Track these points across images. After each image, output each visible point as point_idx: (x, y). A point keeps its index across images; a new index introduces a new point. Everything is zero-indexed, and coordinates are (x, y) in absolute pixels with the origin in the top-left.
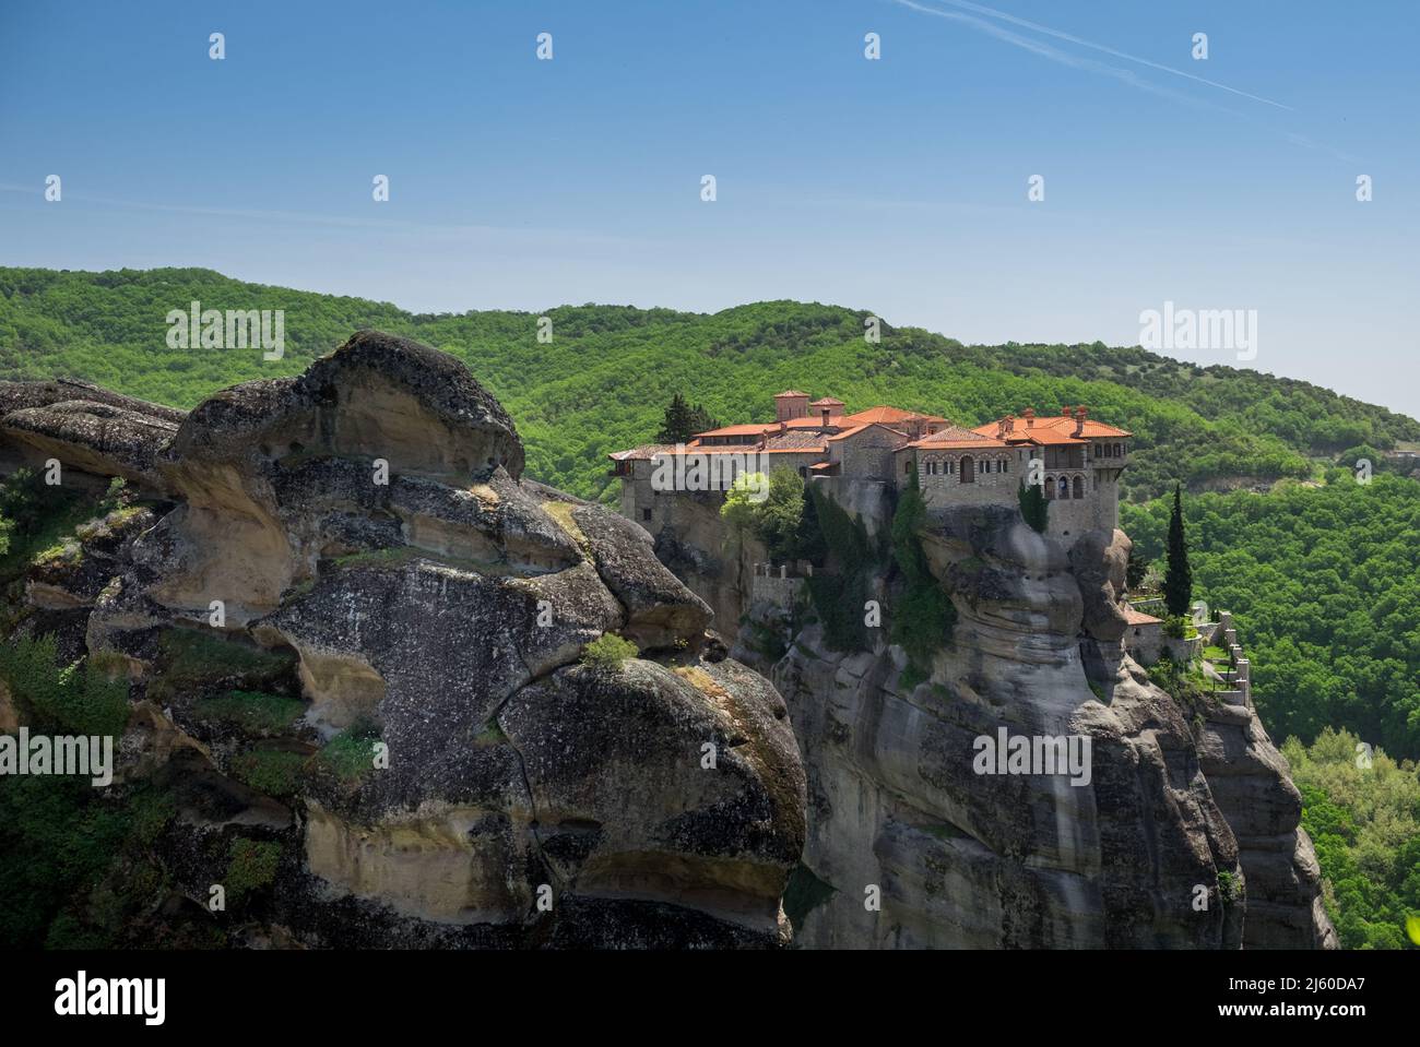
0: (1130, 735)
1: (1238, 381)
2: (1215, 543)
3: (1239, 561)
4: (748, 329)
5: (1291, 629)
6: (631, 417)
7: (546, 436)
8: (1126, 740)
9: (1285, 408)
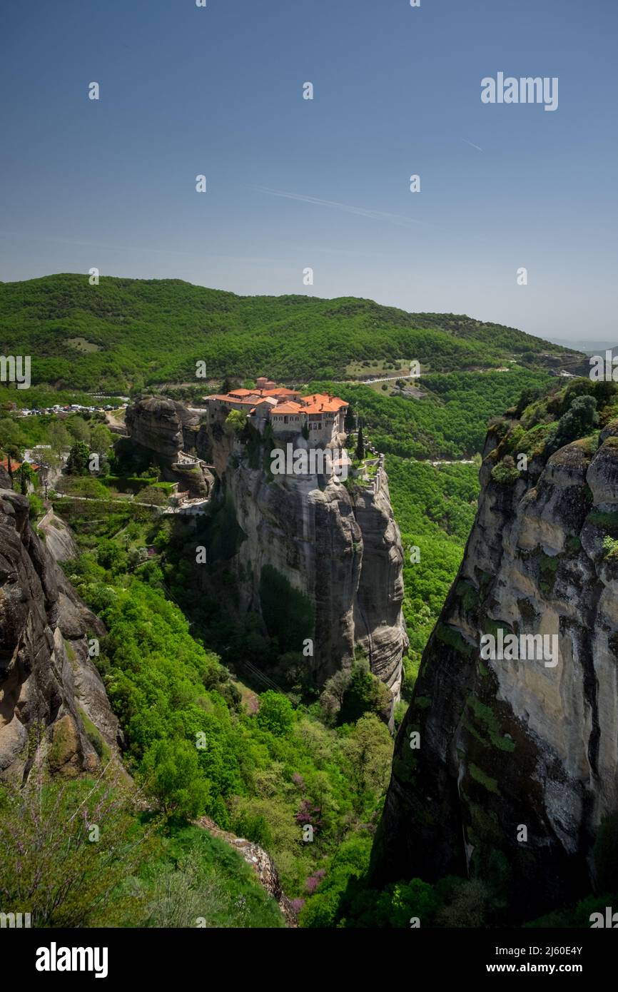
0: (328, 502)
1: (495, 328)
2: (466, 388)
3: (473, 394)
4: (337, 307)
5: (484, 418)
6: (295, 335)
7: (269, 341)
8: (327, 504)
9: (508, 338)
